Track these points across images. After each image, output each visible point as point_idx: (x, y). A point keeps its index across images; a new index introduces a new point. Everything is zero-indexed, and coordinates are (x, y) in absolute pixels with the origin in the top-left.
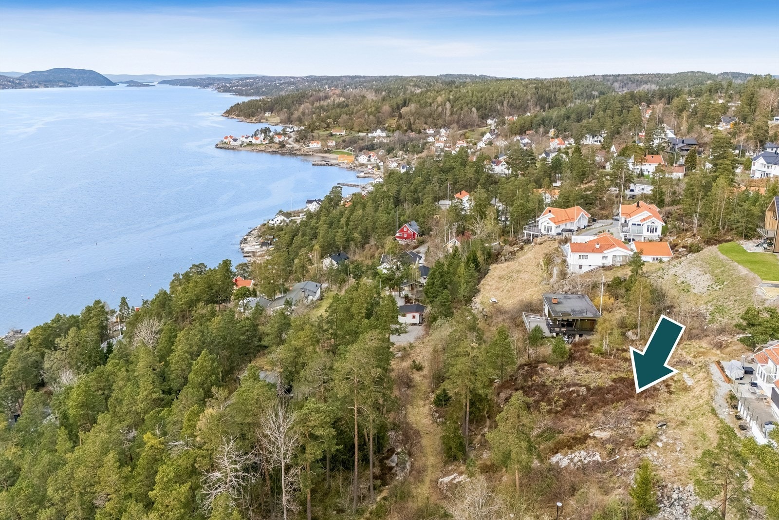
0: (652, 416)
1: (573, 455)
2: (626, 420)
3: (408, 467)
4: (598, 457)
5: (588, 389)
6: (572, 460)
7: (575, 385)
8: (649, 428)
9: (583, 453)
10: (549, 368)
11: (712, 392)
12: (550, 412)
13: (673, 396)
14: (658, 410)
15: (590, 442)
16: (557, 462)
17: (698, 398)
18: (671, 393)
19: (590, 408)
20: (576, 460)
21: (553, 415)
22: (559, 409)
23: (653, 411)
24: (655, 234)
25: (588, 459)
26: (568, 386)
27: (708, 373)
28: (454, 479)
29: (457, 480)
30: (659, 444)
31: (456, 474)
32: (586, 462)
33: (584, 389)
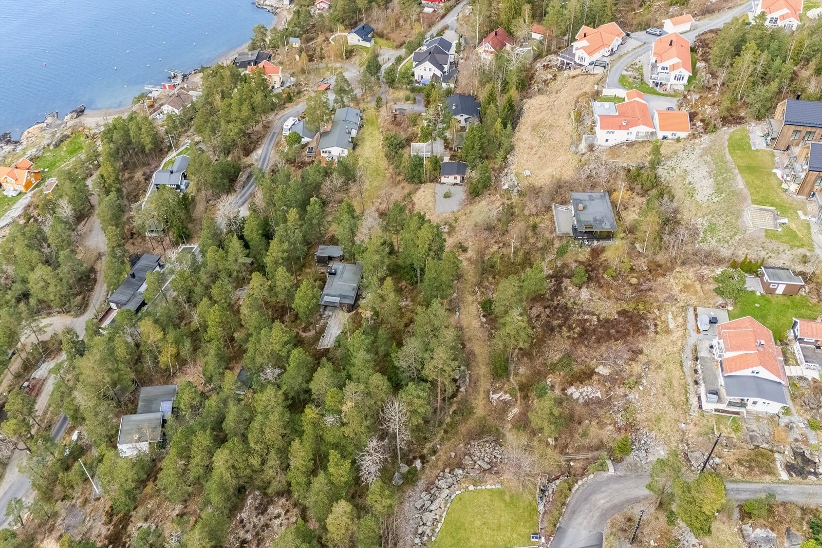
0: (640, 356)
1: (583, 390)
2: (621, 358)
3: (468, 380)
4: (599, 394)
5: (599, 320)
6: (581, 393)
7: (589, 313)
8: (637, 368)
9: (590, 389)
10: (571, 288)
11: (684, 342)
12: (569, 337)
13: (658, 336)
14: (645, 351)
15: (595, 377)
16: (571, 394)
17: (674, 343)
18: (657, 333)
19: (598, 341)
20: (584, 394)
21: (571, 340)
22: (576, 336)
23: (641, 352)
24: (681, 82)
25: (593, 395)
26: (585, 313)
27: (685, 319)
28: (501, 396)
29: (503, 398)
30: (641, 388)
31: (502, 393)
32: (591, 397)
33: (595, 318)
